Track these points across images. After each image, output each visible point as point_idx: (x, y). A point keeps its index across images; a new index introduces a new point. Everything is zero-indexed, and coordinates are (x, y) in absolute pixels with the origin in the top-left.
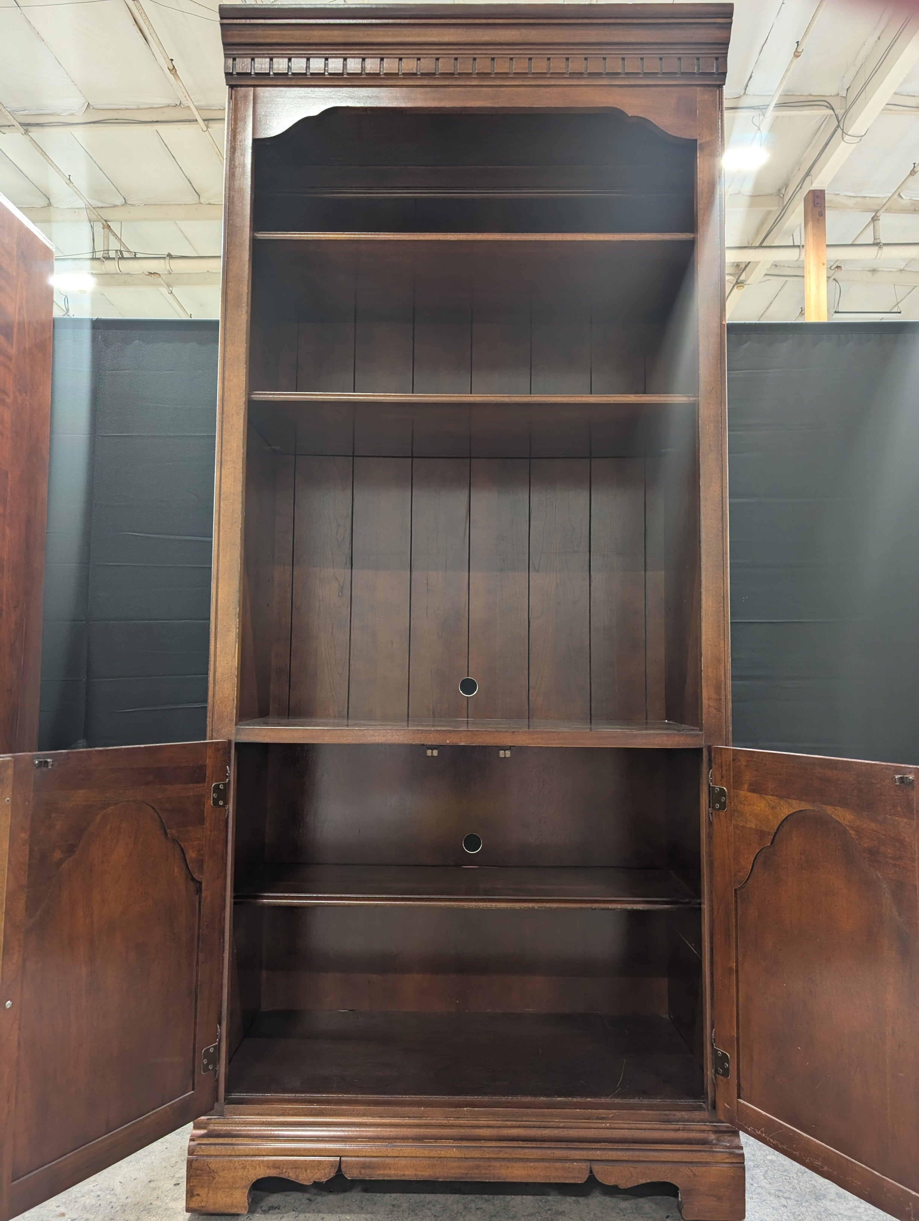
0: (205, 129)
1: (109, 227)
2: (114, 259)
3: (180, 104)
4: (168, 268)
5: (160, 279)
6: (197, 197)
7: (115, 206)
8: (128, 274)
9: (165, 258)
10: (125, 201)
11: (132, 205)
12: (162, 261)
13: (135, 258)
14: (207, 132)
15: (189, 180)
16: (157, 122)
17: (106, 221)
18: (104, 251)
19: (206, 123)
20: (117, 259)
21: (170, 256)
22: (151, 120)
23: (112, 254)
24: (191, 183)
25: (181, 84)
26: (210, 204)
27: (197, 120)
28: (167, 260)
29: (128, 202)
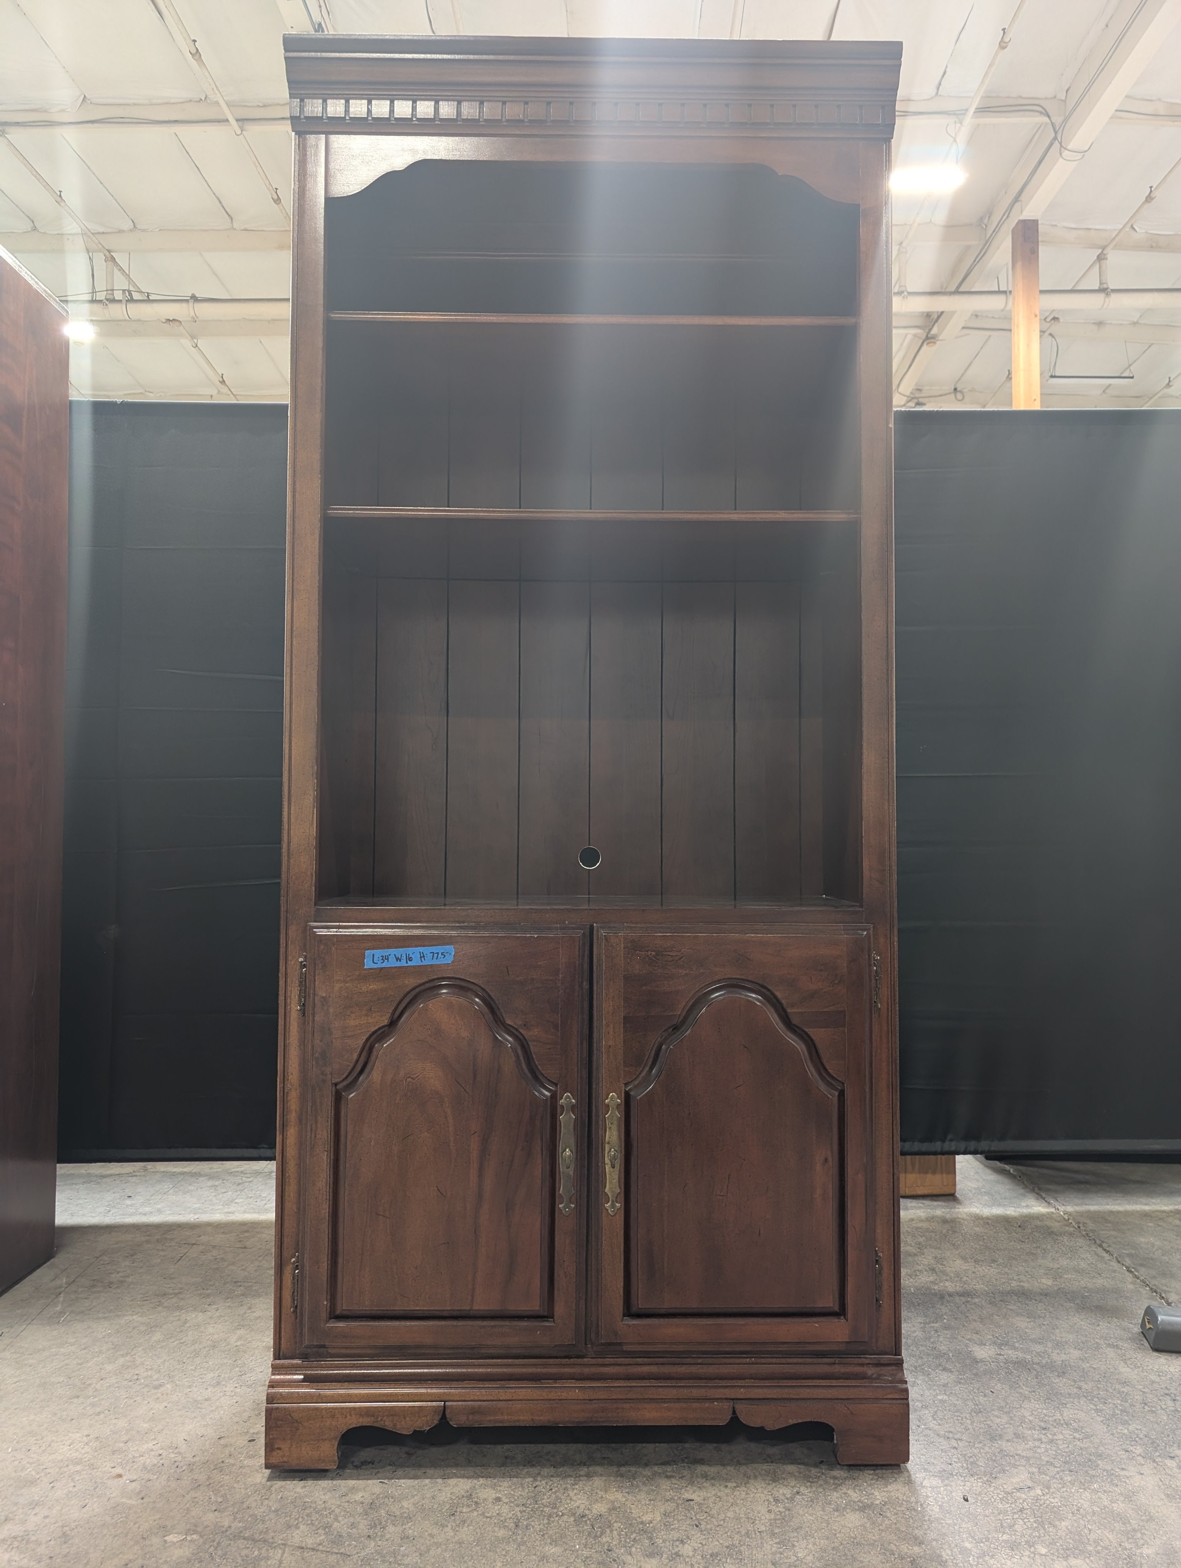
0: (239, 132)
1: (113, 259)
2: (120, 301)
3: (206, 98)
4: (192, 314)
5: (181, 328)
6: (229, 220)
7: (121, 231)
8: (139, 320)
9: (187, 301)
10: (134, 226)
11: (144, 230)
12: (184, 305)
13: (148, 301)
14: (242, 136)
15: (218, 199)
16: (176, 121)
17: (109, 251)
18: (107, 290)
19: (240, 123)
20: (124, 302)
21: (194, 298)
22: (167, 119)
23: (118, 295)
24: (220, 202)
25: (207, 74)
26: (246, 230)
27: (227, 120)
28: (191, 304)
29: (138, 227)
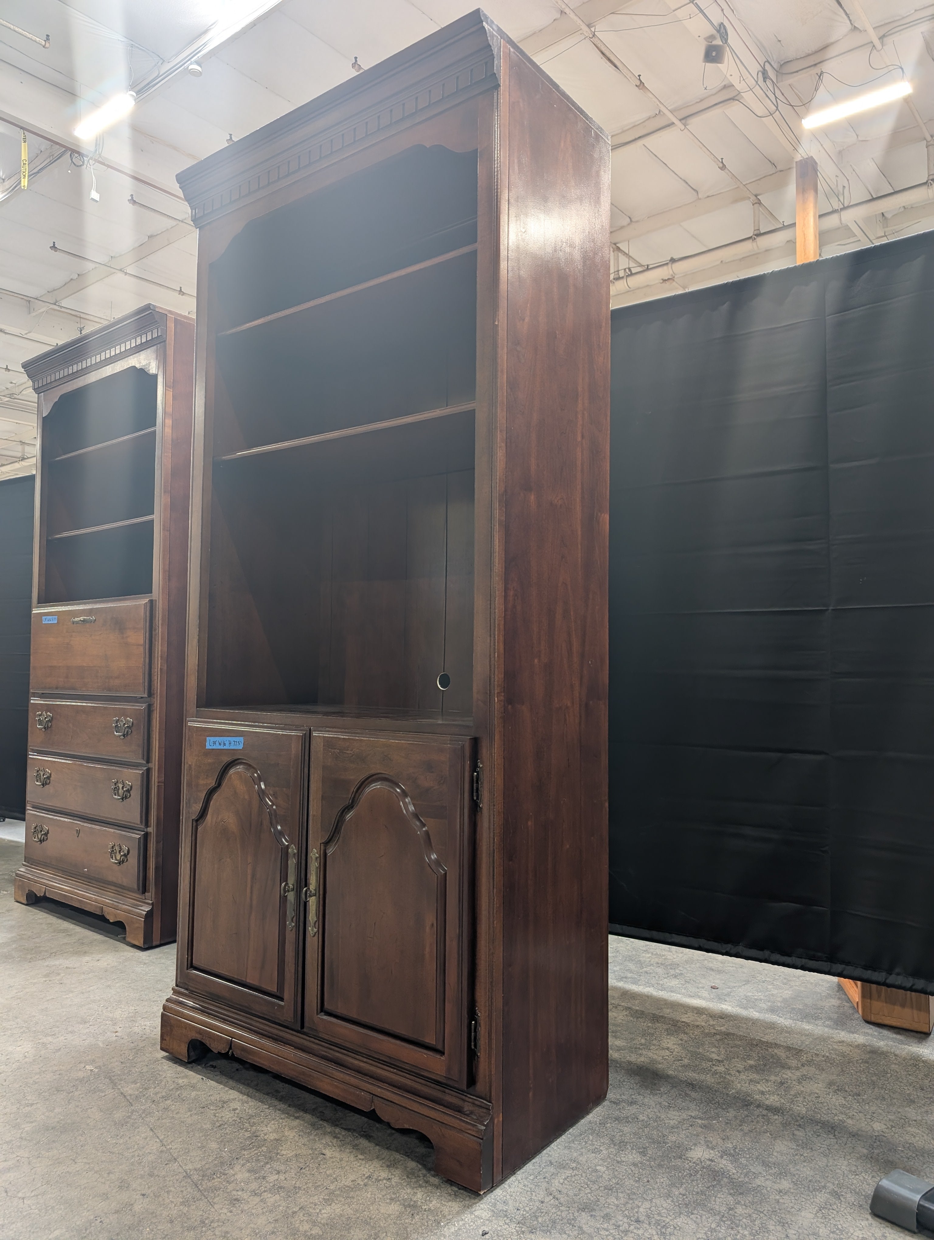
0: (683, 127)
1: (618, 249)
2: (623, 277)
3: (659, 112)
4: (671, 272)
5: (674, 283)
6: (696, 194)
7: (622, 227)
8: (648, 286)
9: (667, 264)
10: (631, 220)
11: (637, 221)
12: (665, 267)
13: (648, 269)
14: (686, 130)
15: (684, 181)
16: (640, 137)
17: (615, 244)
18: (615, 272)
19: (683, 121)
20: (625, 277)
21: (673, 261)
22: (634, 138)
23: (622, 274)
24: (687, 183)
25: (651, 96)
26: (708, 197)
27: (673, 123)
28: (670, 265)
29: (633, 220)
